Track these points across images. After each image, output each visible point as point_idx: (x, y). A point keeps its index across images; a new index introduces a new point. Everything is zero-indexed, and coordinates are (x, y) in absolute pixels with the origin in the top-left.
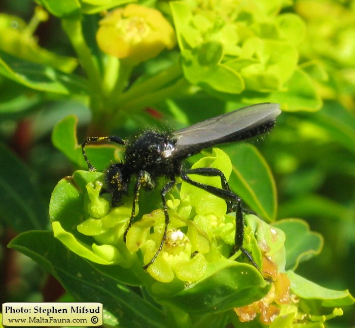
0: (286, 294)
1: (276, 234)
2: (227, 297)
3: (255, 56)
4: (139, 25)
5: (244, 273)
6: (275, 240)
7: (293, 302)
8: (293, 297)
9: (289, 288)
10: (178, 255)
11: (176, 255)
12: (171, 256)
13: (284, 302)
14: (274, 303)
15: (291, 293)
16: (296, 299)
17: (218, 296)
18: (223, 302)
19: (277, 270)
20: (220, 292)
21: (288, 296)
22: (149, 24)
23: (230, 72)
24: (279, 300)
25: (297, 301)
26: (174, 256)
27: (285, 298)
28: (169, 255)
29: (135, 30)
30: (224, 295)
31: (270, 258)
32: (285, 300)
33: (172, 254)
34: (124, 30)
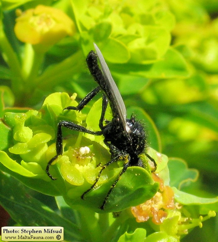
0: (171, 202)
1: (161, 157)
2: (125, 196)
3: (137, 33)
4: (47, 20)
5: (138, 174)
6: (160, 161)
7: (177, 208)
8: (177, 204)
9: (173, 198)
10: (87, 166)
11: (85, 165)
12: (81, 166)
13: (170, 208)
14: (162, 209)
15: (175, 201)
16: (179, 206)
17: (119, 195)
18: (123, 200)
19: (163, 183)
20: (120, 192)
21: (173, 204)
22: (55, 19)
23: (118, 44)
24: (166, 206)
25: (180, 207)
26: (84, 166)
27: (171, 205)
28: (80, 166)
29: (44, 24)
30: (123, 194)
31: (157, 175)
32: (171, 206)
33: (82, 165)
34: (35, 24)
